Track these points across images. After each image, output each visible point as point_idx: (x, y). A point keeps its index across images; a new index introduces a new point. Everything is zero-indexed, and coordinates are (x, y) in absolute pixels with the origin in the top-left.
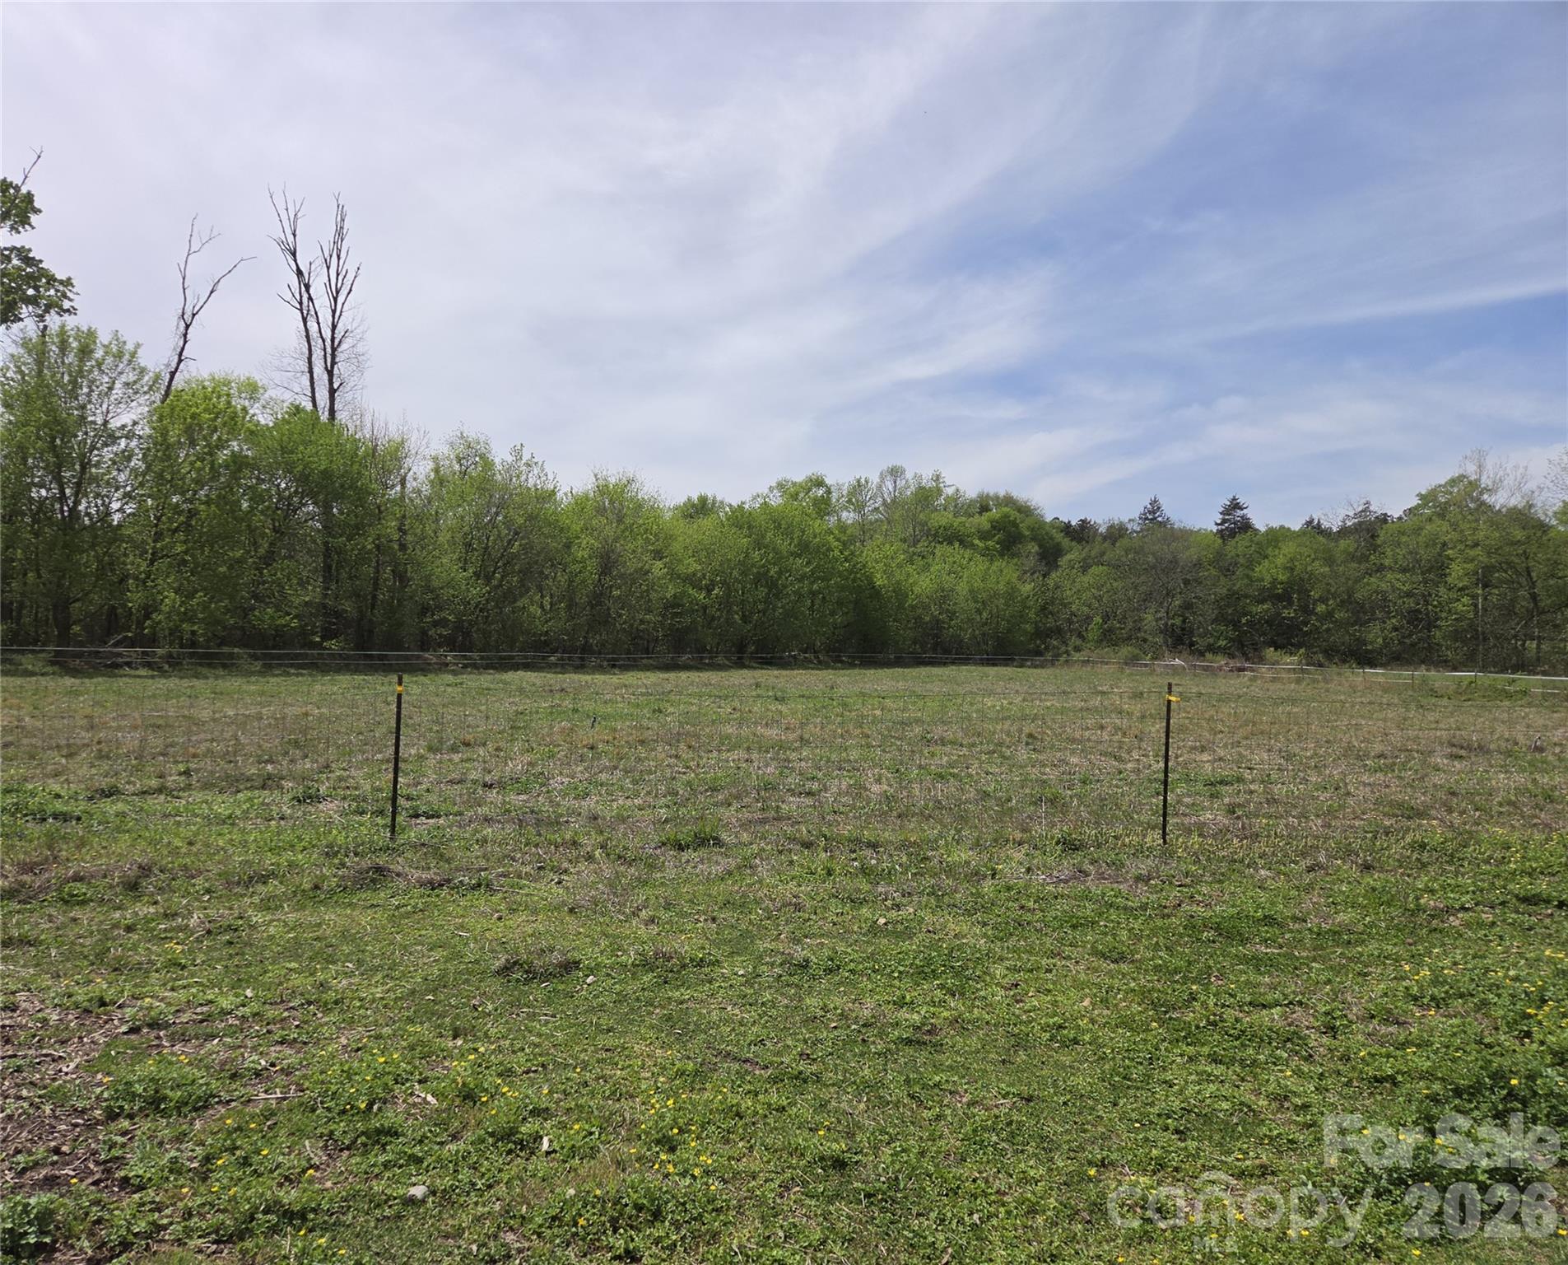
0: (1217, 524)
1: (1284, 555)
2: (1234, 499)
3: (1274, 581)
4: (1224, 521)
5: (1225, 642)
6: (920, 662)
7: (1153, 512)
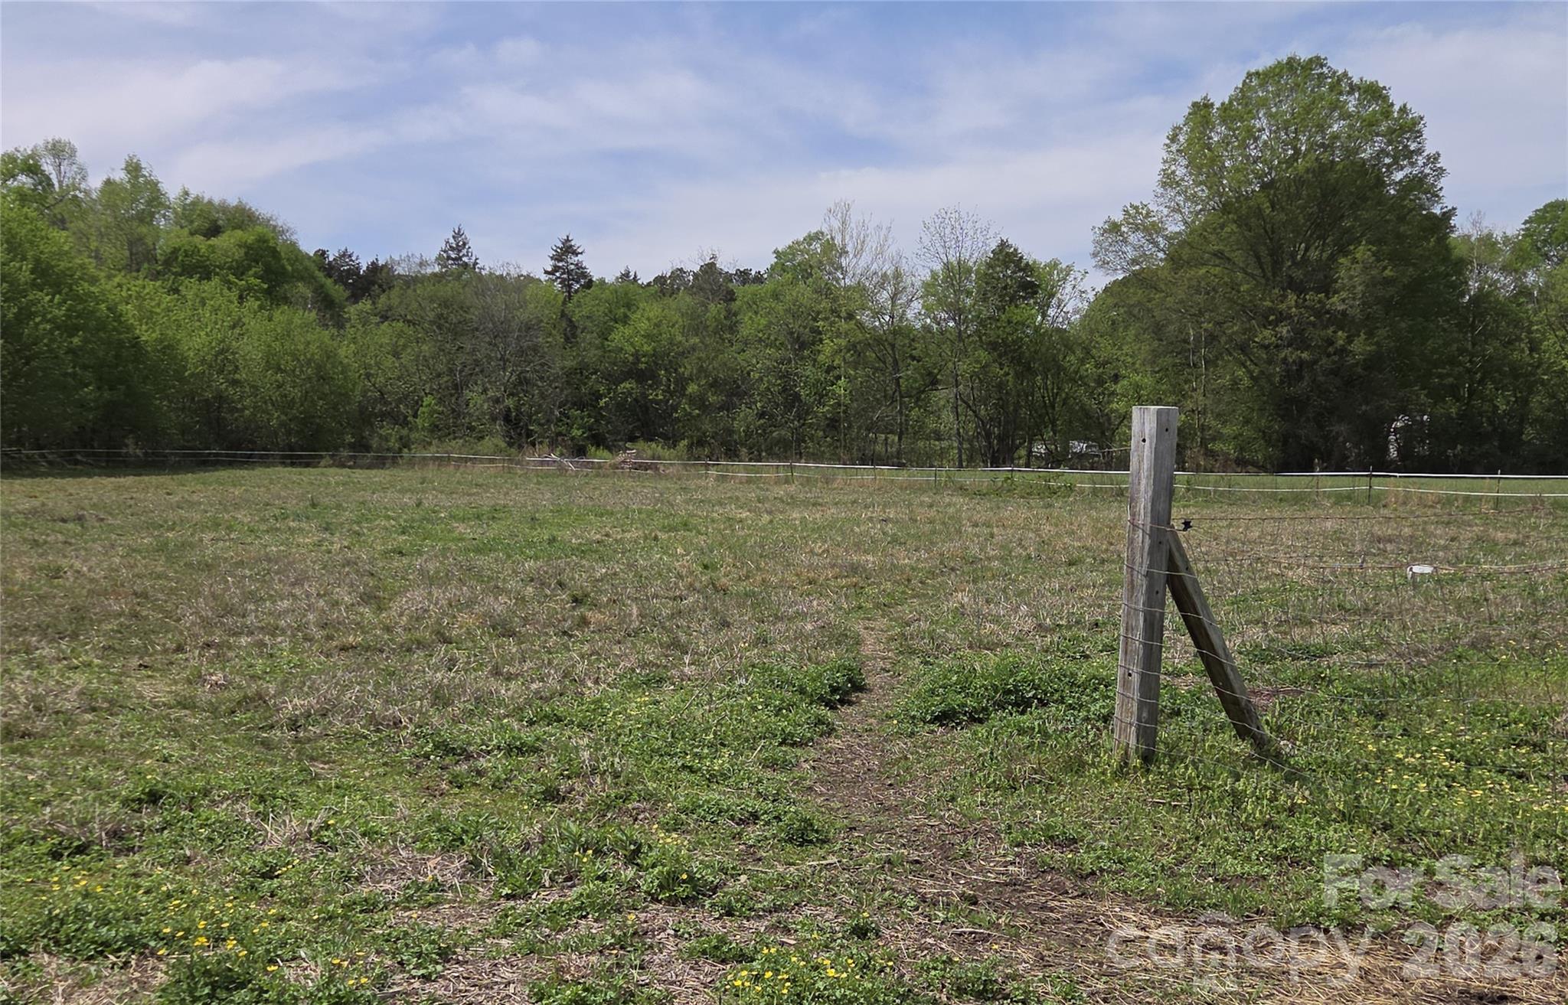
0: (546, 272)
1: (648, 319)
2: (568, 240)
3: (636, 355)
4: (556, 269)
5: (579, 433)
6: (202, 463)
7: (458, 249)
